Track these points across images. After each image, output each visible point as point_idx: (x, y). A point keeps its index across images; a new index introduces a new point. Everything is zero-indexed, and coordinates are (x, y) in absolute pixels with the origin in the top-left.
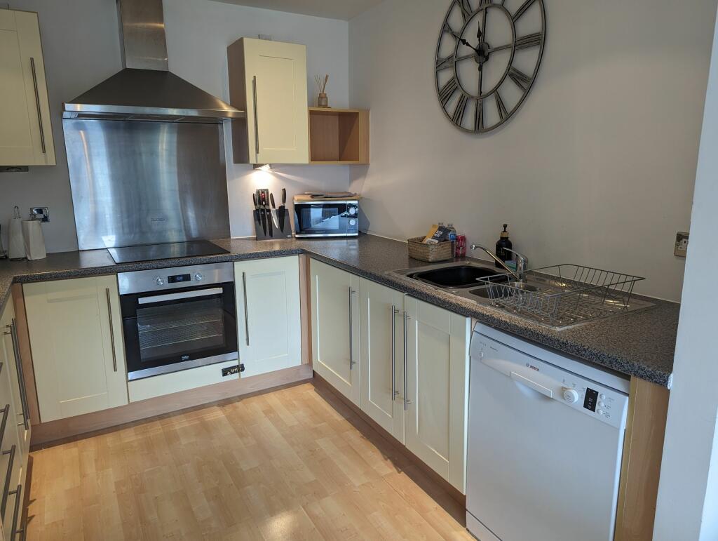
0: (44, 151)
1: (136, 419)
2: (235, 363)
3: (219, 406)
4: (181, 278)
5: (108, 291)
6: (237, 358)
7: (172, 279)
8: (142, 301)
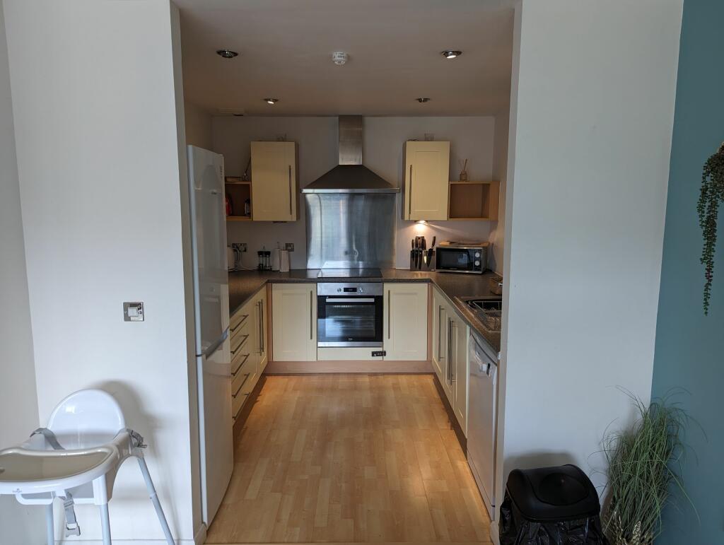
0: (291, 213)
2: (380, 349)
3: (368, 375)
4: (351, 290)
5: (311, 292)
6: (382, 346)
7: (346, 290)
8: (328, 300)
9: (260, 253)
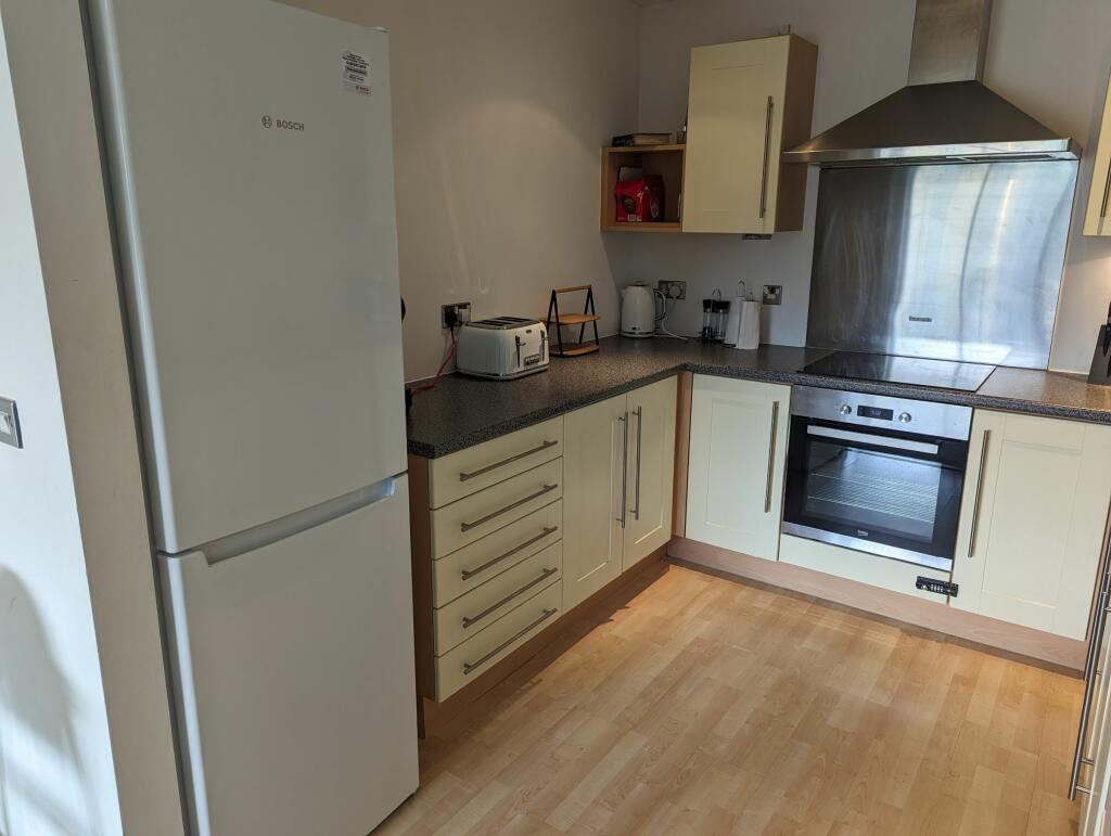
0: (763, 215)
1: (789, 587)
2: (945, 578)
3: (902, 630)
4: (879, 414)
6: (949, 569)
7: (864, 411)
8: (813, 430)
9: (707, 304)
